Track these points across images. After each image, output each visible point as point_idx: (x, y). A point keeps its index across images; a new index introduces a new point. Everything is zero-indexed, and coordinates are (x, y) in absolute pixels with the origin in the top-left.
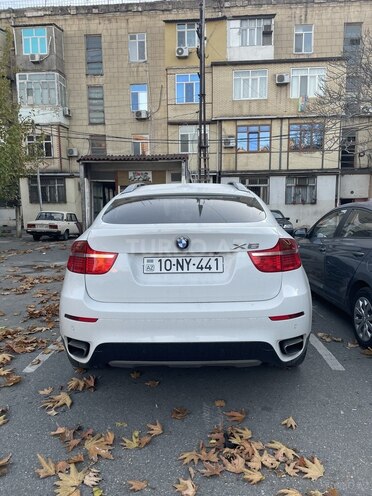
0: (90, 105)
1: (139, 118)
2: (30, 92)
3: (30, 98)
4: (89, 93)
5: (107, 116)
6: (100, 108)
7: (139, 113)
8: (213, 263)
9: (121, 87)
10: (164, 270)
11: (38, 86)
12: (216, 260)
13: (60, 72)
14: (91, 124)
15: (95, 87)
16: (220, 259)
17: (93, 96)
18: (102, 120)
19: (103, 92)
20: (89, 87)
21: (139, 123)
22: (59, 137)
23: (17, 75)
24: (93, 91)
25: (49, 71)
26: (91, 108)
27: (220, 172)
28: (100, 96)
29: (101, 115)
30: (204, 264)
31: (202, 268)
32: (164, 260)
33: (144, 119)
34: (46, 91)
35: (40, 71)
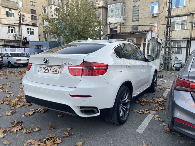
0: (133, 13)
1: (153, 17)
2: (112, 12)
3: (112, 14)
4: (134, 9)
5: (140, 17)
6: (137, 14)
7: (153, 14)
8: (58, 70)
9: (146, 5)
10: (44, 71)
11: (115, 9)
12: (59, 69)
13: (123, 3)
14: (133, 21)
15: (136, 6)
16: (60, 68)
17: (135, 10)
18: (137, 19)
19: (139, 8)
20: (134, 6)
21: (153, 18)
22: (120, 27)
23: (108, 6)
24: (135, 8)
25: (119, 3)
26: (134, 15)
27: (191, 38)
28: (137, 9)
29: (137, 17)
30: (55, 70)
31: (54, 72)
32: (44, 67)
33: (156, 17)
34: (117, 11)
35: (116, 3)
